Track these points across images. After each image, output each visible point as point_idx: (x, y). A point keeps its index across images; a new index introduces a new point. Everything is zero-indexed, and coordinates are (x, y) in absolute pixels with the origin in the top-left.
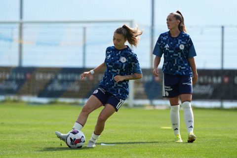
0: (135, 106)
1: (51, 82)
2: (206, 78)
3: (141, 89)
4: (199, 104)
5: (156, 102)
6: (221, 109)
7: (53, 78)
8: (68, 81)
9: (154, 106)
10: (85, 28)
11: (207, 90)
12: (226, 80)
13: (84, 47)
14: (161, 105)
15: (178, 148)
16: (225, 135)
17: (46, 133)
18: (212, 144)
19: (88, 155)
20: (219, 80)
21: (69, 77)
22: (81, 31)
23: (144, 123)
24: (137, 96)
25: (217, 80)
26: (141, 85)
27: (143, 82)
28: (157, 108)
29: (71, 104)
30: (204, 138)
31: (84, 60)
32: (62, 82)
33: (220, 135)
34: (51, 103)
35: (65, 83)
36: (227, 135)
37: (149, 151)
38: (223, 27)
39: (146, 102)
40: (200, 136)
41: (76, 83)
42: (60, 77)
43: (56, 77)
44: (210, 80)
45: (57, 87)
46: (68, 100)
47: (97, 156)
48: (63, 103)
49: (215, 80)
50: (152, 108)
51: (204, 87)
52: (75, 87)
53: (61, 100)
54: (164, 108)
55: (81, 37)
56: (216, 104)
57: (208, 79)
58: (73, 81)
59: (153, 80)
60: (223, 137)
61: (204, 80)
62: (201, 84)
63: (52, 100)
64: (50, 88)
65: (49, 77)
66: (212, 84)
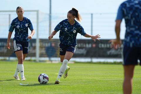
0: (40, 61)
2: (82, 44)
3: (44, 51)
5: (53, 59)
6: (91, 63)
9: (51, 61)
10: (10, 15)
11: (83, 51)
12: (94, 45)
14: (56, 61)
18: (86, 83)
19: (12, 90)
20: (90, 46)
21: (1, 44)
23: (45, 71)
24: (41, 55)
25: (89, 46)
26: (44, 49)
27: (45, 47)
28: (53, 62)
29: (2, 60)
30: (81, 80)
33: (90, 78)
36: (95, 78)
37: (49, 88)
38: (92, 14)
39: (47, 59)
40: (79, 79)
41: (5, 48)
44: (84, 46)
47: (17, 91)
49: (87, 46)
50: (50, 62)
51: (81, 50)
52: (4, 50)
54: (57, 62)
56: (88, 60)
57: (83, 45)
58: (3, 46)
59: (51, 46)
60: (92, 79)
61: (81, 46)
62: (79, 48)
66: (85, 48)
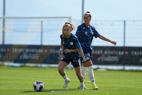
0: (72, 68)
1: (22, 53)
4: (110, 67)
6: (123, 70)
7: (23, 51)
8: (32, 53)
10: (42, 22)
11: (115, 59)
12: (127, 53)
13: (42, 32)
15: (98, 93)
16: (126, 86)
17: (19, 85)
18: (118, 92)
20: (123, 53)
21: (33, 51)
22: (40, 23)
25: (121, 53)
29: (34, 67)
30: (113, 88)
31: (42, 41)
32: (28, 54)
33: (122, 86)
34: (21, 66)
35: (30, 54)
36: (127, 86)
38: (125, 21)
40: (111, 87)
41: (37, 54)
42: (27, 50)
43: (25, 51)
44: (117, 53)
45: (25, 56)
46: (32, 65)
48: (29, 67)
49: (120, 53)
51: (113, 57)
52: (36, 57)
53: (28, 65)
55: (40, 27)
56: (121, 67)
57: (116, 53)
58: (35, 53)
60: (124, 87)
61: (113, 53)
62: (111, 55)
63: (23, 64)
64: (21, 57)
65: (20, 50)
66: (118, 55)
